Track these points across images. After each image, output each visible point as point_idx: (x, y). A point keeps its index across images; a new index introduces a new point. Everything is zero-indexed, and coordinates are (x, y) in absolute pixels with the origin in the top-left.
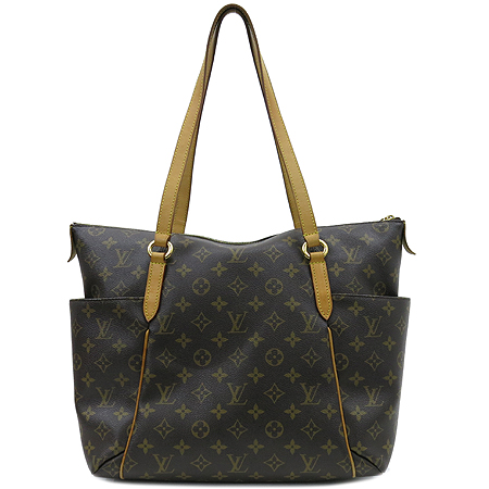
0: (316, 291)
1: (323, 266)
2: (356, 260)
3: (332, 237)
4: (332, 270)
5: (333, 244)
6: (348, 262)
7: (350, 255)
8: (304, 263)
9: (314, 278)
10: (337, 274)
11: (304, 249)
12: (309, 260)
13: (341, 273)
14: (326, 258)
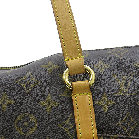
0: (79, 131)
1: (88, 98)
2: (129, 91)
3: (100, 62)
4: (99, 103)
5: (102, 70)
6: (120, 93)
7: (122, 84)
8: (64, 95)
9: (76, 114)
10: (105, 108)
11: (65, 76)
12: (72, 90)
13: (110, 107)
14: (92, 89)
